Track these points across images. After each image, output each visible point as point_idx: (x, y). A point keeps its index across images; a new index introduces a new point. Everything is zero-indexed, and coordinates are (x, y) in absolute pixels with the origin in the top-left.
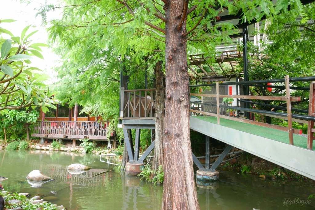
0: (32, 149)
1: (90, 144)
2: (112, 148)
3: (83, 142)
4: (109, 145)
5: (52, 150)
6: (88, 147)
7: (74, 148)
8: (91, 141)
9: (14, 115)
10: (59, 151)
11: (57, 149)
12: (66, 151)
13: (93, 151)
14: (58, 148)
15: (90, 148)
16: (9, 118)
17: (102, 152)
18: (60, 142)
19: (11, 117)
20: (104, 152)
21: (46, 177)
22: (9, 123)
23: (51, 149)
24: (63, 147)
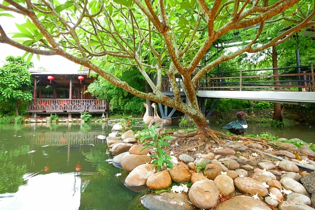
0: (27, 122)
1: (89, 115)
3: (83, 114)
4: (103, 116)
7: (71, 119)
9: (11, 93)
10: (57, 122)
12: (65, 122)
13: (91, 120)
14: (56, 120)
16: (6, 95)
18: (56, 116)
19: (7, 94)
22: (3, 100)
23: (48, 121)
24: (61, 119)
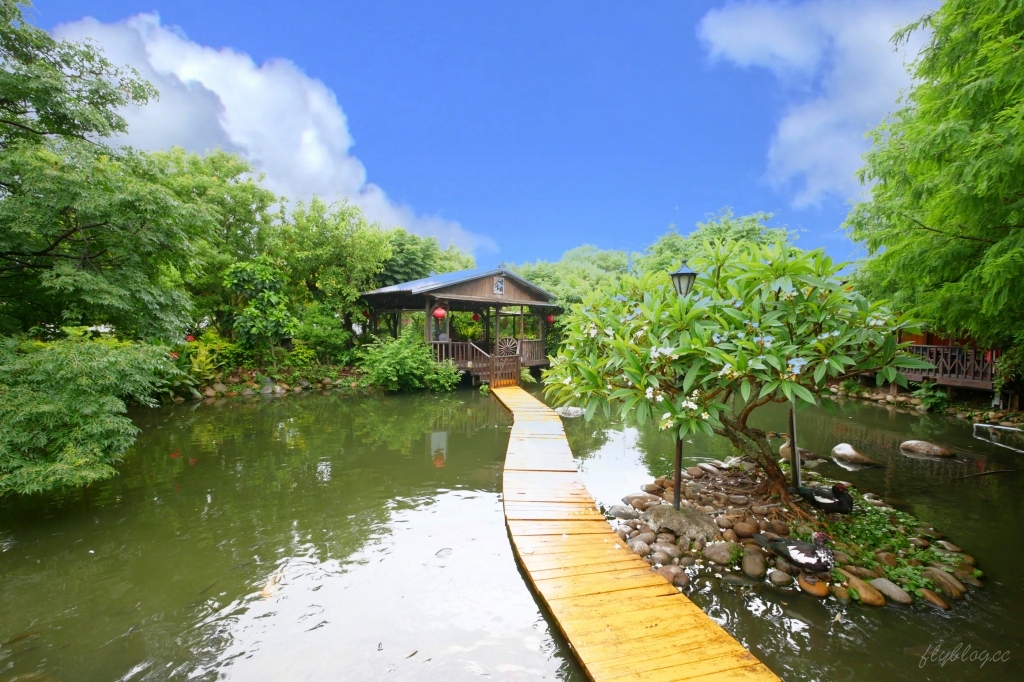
1: (939, 394)
2: (1005, 407)
3: (919, 388)
4: (996, 402)
5: (842, 395)
6: (933, 400)
7: (895, 397)
8: (943, 388)
10: (858, 398)
11: (854, 395)
13: (947, 410)
14: (857, 393)
15: (940, 403)
17: (974, 414)
18: (859, 381)
20: (982, 415)
21: (866, 459)
23: (840, 393)
24: (868, 392)
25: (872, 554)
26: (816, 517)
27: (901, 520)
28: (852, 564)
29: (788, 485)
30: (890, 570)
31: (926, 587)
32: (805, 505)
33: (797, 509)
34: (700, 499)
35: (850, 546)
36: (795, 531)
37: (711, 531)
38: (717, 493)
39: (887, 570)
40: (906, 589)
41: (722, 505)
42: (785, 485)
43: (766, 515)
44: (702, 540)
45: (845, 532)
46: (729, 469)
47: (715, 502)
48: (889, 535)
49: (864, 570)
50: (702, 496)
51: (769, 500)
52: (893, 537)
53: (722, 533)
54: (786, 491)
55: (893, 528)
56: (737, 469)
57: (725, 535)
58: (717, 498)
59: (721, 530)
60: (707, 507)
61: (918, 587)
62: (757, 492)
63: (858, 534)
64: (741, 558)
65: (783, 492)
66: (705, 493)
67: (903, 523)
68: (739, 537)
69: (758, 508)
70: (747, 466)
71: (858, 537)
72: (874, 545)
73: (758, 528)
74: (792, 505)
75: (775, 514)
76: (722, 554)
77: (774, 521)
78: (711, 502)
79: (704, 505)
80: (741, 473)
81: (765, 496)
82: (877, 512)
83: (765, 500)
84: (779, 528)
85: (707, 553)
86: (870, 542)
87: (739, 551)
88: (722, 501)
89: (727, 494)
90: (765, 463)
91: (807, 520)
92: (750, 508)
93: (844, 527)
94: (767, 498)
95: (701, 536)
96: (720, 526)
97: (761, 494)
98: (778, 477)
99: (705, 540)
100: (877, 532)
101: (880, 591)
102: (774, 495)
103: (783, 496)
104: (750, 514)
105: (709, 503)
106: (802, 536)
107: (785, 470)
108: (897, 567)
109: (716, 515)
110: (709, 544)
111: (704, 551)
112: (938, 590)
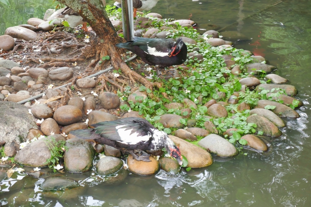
25: (205, 108)
26: (151, 77)
27: (236, 59)
28: (183, 127)
29: (120, 40)
30: (220, 122)
31: (251, 133)
32: (139, 63)
33: (129, 71)
34: (11, 82)
35: (183, 104)
36: (126, 102)
37: (25, 126)
38: (33, 69)
39: (217, 124)
40: (232, 140)
41: (39, 86)
42: (115, 41)
43: (94, 88)
44: (14, 142)
45: (180, 88)
46: (49, 29)
47: (31, 83)
48: (224, 79)
49: (195, 130)
50: (14, 77)
51: (98, 65)
52: (227, 80)
53: (39, 126)
54: (117, 49)
55: (227, 71)
56: (61, 27)
57: (42, 127)
58: (33, 77)
59: (39, 122)
60: (20, 93)
61: (242, 135)
62: (84, 57)
63: (193, 87)
64: (63, 153)
65: (113, 51)
66: (17, 73)
67: (238, 62)
68: (61, 125)
69: (84, 80)
70: (72, 21)
71: (193, 91)
72: (208, 96)
73: (84, 108)
74: (124, 67)
75: (104, 85)
76: (40, 154)
77: (103, 94)
78: (26, 83)
79: (16, 91)
80: (65, 33)
81: (93, 61)
82: (215, 54)
83: (93, 66)
84: (107, 101)
85: (21, 157)
86: (205, 94)
87: (59, 146)
88: (40, 79)
89: (46, 67)
90: (90, 16)
91: (140, 83)
92: (75, 83)
93: (178, 83)
94: (96, 62)
95: (12, 137)
96: (36, 117)
97: (89, 59)
98: (107, 32)
99: (18, 141)
100: (211, 81)
101: (209, 151)
102: (104, 57)
103: (113, 57)
104: (74, 90)
105: (24, 86)
106: (133, 106)
107: (115, 20)
108: (227, 116)
109: (32, 102)
110: (23, 146)
111: (17, 156)
112: (260, 133)
